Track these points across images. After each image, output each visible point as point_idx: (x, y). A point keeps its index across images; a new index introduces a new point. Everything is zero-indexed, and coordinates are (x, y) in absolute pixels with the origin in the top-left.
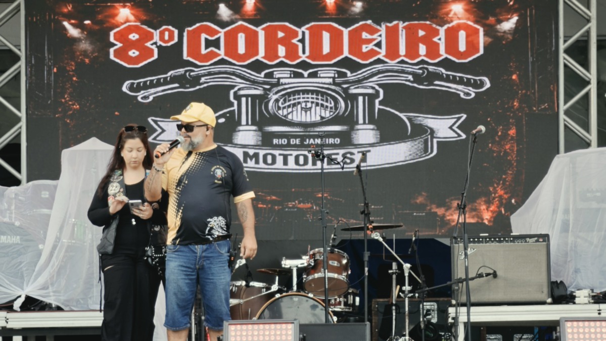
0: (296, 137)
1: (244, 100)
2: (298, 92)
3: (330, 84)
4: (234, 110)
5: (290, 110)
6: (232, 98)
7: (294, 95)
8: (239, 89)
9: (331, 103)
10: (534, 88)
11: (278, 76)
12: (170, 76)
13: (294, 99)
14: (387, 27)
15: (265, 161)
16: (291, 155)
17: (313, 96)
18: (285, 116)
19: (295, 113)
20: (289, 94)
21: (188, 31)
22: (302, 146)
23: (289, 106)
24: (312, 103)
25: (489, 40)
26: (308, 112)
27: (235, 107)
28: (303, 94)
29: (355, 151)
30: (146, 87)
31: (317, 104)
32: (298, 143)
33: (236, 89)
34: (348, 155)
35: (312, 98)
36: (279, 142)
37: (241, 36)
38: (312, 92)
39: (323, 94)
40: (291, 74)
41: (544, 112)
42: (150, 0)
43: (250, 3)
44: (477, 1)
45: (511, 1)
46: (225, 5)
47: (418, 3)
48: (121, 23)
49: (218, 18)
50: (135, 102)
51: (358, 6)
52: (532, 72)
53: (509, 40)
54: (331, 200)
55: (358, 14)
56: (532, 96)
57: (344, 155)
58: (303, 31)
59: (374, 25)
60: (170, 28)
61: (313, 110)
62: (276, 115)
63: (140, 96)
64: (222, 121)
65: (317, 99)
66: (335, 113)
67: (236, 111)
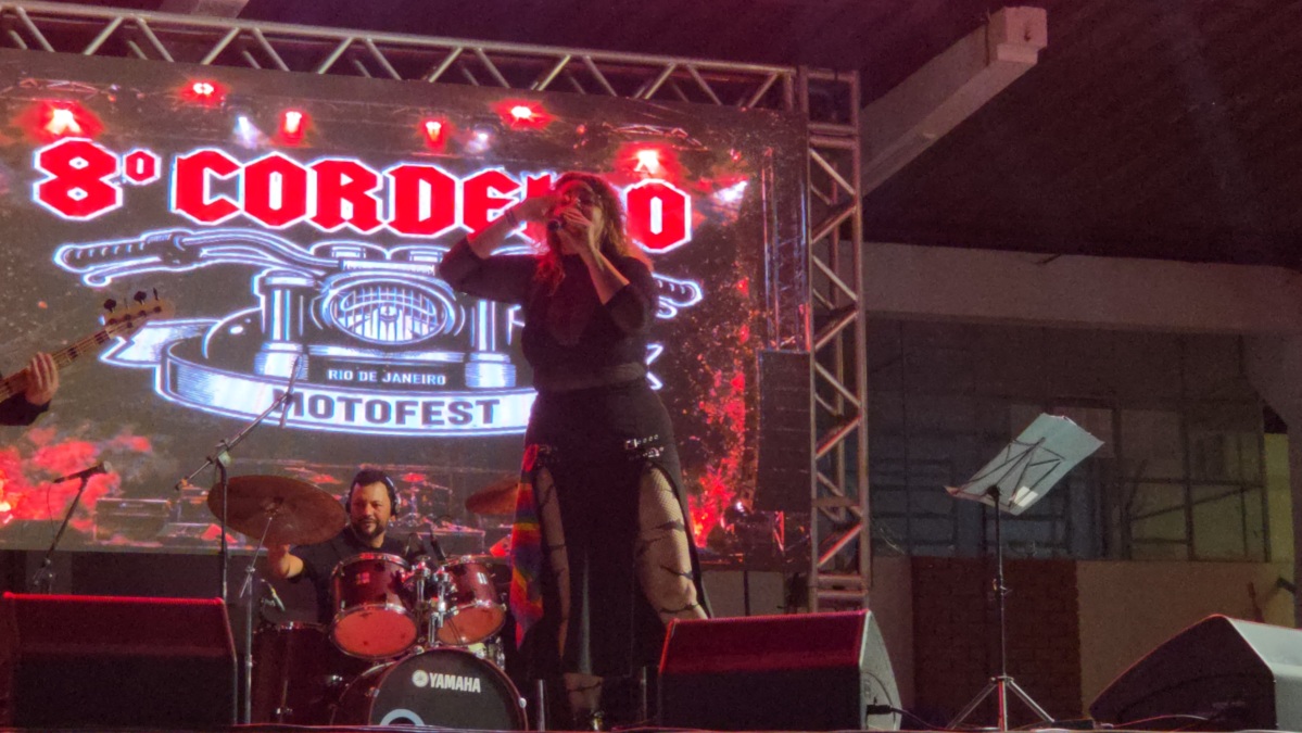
0: (367, 368)
1: (277, 294)
2: (374, 286)
3: (430, 276)
4: (259, 313)
5: (359, 318)
6: (256, 291)
7: (367, 291)
8: (271, 274)
9: (431, 311)
10: (772, 307)
11: (339, 254)
12: (145, 242)
13: (367, 299)
14: (530, 180)
15: (313, 410)
16: (360, 401)
17: (400, 296)
18: (350, 329)
19: (367, 324)
20: (358, 289)
21: (180, 161)
22: (378, 386)
23: (357, 311)
24: (399, 307)
25: (702, 217)
26: (391, 325)
27: (262, 307)
28: (383, 290)
29: (472, 400)
30: (97, 258)
31: (407, 311)
32: (371, 379)
33: (264, 273)
34: (461, 408)
36: (338, 375)
37: (276, 178)
39: (417, 292)
40: (362, 253)
41: (788, 351)
42: (111, 98)
43: (293, 120)
44: (681, 148)
45: (735, 153)
46: (250, 120)
47: (583, 143)
48: (55, 135)
49: (237, 142)
50: (77, 285)
51: (481, 140)
52: (771, 279)
53: (733, 221)
54: (429, 488)
55: (480, 154)
56: (769, 320)
57: (453, 408)
58: (385, 177)
59: (509, 176)
60: (148, 152)
61: (400, 321)
62: (334, 326)
63: (87, 275)
64: (237, 330)
65: (407, 301)
66: (437, 328)
67: (264, 314)
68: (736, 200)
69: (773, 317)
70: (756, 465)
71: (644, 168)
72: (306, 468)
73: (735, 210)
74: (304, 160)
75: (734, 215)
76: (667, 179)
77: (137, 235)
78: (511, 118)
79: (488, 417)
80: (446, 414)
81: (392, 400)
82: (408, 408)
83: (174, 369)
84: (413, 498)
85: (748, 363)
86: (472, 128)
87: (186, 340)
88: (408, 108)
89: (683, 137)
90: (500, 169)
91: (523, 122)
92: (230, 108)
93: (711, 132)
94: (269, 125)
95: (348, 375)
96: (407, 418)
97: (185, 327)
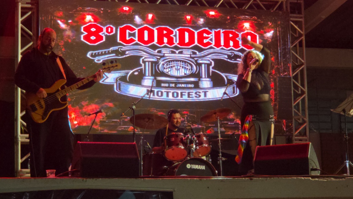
0: (172, 83)
1: (147, 63)
2: (174, 61)
3: (189, 58)
4: (142, 69)
5: (170, 69)
6: (141, 62)
7: (172, 62)
8: (145, 58)
9: (189, 67)
10: (281, 65)
11: (164, 52)
12: (111, 50)
13: (172, 64)
14: (215, 31)
15: (158, 95)
16: (170, 92)
17: (181, 63)
18: (167, 72)
19: (172, 71)
20: (169, 61)
21: (120, 28)
22: (176, 88)
23: (169, 68)
24: (180, 66)
25: (262, 40)
26: (179, 71)
27: (143, 67)
28: (176, 62)
29: (201, 91)
30: (99, 55)
31: (183, 67)
32: (173, 86)
33: (143, 58)
34: (198, 93)
35: (180, 64)
36: (164, 85)
37: (146, 32)
38: (180, 61)
39: (185, 62)
40: (170, 52)
41: (286, 76)
42: (102, 12)
43: (150, 16)
44: (255, 22)
45: (270, 23)
46: (139, 17)
47: (229, 21)
48: (87, 22)
49: (135, 22)
50: (93, 62)
51: (202, 21)
52: (280, 57)
53: (270, 41)
54: (190, 115)
55: (202, 25)
56: (280, 68)
57: (196, 93)
58: (176, 31)
59: (209, 30)
60: (111, 26)
61: (181, 70)
62: (163, 72)
63: (96, 60)
64: (136, 73)
65: (183, 64)
66: (191, 72)
67: (143, 69)
68: (271, 36)
69: (281, 67)
70: (277, 107)
71: (246, 28)
72: (156, 111)
73: (270, 38)
74: (154, 27)
75: (270, 40)
76: (252, 30)
77: (109, 48)
78: (209, 14)
79: (205, 96)
80: (194, 95)
81: (179, 92)
82: (183, 94)
83: (119, 84)
84: (185, 118)
85: (275, 80)
86: (199, 18)
87: (122, 76)
88: (181, 12)
89: (256, 19)
90: (207, 29)
91: (212, 16)
92: (133, 14)
93: (263, 18)
94: (144, 18)
95: (167, 85)
96: (183, 96)
97: (122, 73)
